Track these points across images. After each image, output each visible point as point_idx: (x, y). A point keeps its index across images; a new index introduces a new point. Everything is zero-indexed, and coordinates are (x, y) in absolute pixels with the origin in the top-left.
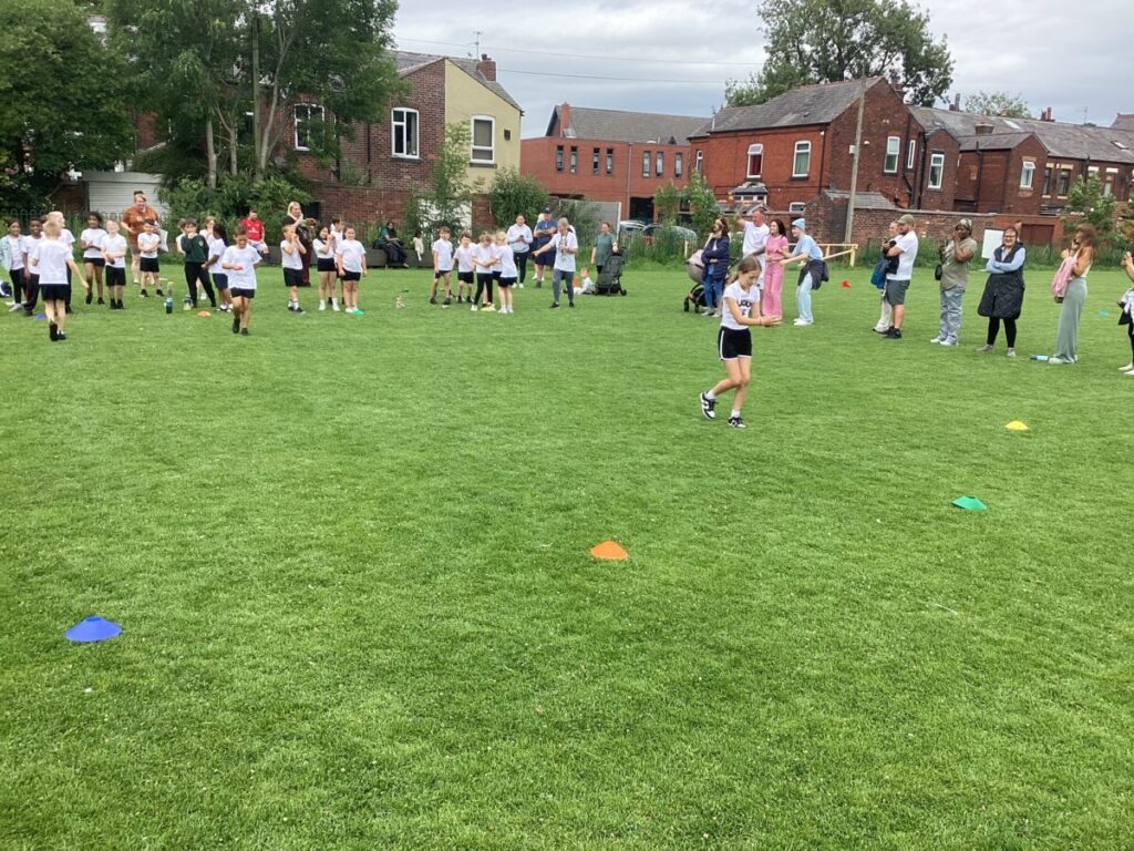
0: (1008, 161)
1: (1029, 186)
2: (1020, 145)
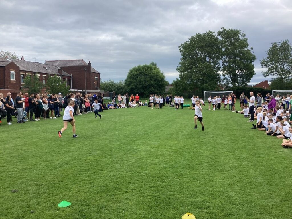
0: (4, 71)
1: (14, 80)
2: (8, 65)
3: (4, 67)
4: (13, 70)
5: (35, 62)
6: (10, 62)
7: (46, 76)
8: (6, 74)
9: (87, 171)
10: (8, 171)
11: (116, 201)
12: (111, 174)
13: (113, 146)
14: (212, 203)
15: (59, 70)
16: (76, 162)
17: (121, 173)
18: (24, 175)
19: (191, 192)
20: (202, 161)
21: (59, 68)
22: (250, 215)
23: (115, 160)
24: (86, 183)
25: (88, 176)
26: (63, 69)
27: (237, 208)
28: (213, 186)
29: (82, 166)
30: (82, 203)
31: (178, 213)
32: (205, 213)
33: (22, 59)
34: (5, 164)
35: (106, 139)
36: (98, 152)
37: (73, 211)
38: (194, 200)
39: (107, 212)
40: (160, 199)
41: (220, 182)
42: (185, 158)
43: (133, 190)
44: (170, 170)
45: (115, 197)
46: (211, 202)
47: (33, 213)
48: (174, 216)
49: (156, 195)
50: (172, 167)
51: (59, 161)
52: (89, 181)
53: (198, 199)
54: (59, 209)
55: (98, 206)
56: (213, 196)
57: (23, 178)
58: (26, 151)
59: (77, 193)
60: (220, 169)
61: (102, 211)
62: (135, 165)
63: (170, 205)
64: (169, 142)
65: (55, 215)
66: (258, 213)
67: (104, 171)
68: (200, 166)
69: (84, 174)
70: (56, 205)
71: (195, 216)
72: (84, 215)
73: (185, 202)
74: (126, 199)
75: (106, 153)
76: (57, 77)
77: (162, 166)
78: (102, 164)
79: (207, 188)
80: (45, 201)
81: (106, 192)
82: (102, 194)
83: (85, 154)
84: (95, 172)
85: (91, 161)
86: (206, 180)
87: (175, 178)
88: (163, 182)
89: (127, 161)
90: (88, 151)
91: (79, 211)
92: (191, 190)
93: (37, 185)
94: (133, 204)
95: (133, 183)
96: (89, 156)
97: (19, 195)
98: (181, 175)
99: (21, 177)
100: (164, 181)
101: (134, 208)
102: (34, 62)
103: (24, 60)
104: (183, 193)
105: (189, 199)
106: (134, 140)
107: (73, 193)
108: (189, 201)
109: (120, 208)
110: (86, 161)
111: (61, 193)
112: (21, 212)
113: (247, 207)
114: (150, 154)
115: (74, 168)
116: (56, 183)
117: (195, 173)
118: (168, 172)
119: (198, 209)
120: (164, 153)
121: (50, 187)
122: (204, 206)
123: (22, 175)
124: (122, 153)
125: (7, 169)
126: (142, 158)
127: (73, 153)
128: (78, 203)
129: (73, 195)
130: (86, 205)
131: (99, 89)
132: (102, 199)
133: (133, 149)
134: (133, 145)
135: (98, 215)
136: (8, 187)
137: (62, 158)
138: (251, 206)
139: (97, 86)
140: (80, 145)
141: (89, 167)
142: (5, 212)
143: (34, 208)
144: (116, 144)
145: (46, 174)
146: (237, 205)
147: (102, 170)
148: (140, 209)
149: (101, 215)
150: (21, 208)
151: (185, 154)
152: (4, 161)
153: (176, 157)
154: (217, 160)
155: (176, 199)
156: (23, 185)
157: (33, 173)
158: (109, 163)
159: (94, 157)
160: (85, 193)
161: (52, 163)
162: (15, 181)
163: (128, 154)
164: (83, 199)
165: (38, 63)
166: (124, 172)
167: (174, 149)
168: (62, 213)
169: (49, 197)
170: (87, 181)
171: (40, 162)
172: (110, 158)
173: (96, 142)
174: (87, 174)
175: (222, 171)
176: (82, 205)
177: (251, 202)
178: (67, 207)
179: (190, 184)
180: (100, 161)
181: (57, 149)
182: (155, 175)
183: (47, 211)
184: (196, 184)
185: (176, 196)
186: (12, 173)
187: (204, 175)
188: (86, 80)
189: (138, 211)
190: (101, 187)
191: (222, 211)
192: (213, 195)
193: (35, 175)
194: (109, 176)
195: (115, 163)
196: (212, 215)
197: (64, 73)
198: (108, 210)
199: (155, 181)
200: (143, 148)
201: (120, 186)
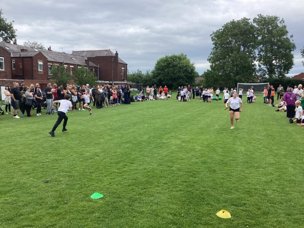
0: (32, 61)
1: (42, 70)
2: (36, 55)
3: (31, 57)
4: (40, 60)
5: (63, 53)
6: (38, 52)
7: (73, 67)
8: (34, 64)
9: (117, 163)
10: (40, 162)
11: (147, 194)
12: (141, 167)
13: (142, 139)
14: (248, 200)
15: (86, 60)
16: (105, 154)
17: (151, 167)
18: (56, 166)
19: (226, 189)
20: (236, 157)
21: (86, 59)
22: (289, 215)
23: (144, 153)
24: (117, 175)
25: (119, 169)
26: (90, 59)
27: (275, 206)
28: (248, 184)
29: (112, 158)
30: (114, 195)
31: (212, 209)
32: (240, 211)
33: (49, 49)
34: (37, 155)
35: (134, 132)
36: (127, 145)
37: (106, 203)
38: (229, 196)
39: (139, 205)
40: (193, 194)
41: (256, 179)
42: (218, 153)
43: (164, 184)
44: (203, 165)
45: (147, 190)
46: (246, 199)
47: (66, 203)
48: (209, 212)
49: (189, 190)
50: (204, 163)
51: (89, 153)
52: (120, 173)
53: (233, 196)
54: (91, 201)
55: (130, 198)
56: (249, 194)
57: (55, 169)
58: (57, 143)
59: (108, 185)
60: (256, 165)
61: (135, 204)
62: (166, 159)
63: (203, 201)
64: (200, 136)
65: (88, 206)
66: (299, 213)
67: (135, 164)
68: (234, 162)
69: (114, 166)
70: (88, 196)
71: (230, 213)
72: (117, 208)
73: (219, 198)
74: (158, 193)
75: (136, 147)
76: (85, 68)
77: (193, 160)
78: (132, 157)
79: (242, 185)
80: (77, 192)
81: (138, 185)
82: (134, 187)
83: (115, 146)
84: (126, 165)
85: (121, 154)
86: (241, 176)
87: (208, 174)
88: (195, 178)
89: (157, 155)
90: (118, 143)
91: (112, 204)
92: (225, 187)
93: (69, 176)
94: (166, 199)
95: (164, 177)
96: (119, 148)
97: (51, 185)
98: (214, 171)
99: (53, 168)
100: (196, 176)
101: (166, 202)
102: (61, 53)
103: (51, 50)
104: (217, 189)
105: (224, 196)
106: (164, 133)
107: (105, 185)
108: (224, 198)
109: (153, 201)
110: (116, 154)
111: (93, 185)
112: (55, 202)
113: (286, 206)
114: (180, 148)
115: (104, 160)
116: (87, 175)
117: (229, 169)
118: (200, 167)
119: (233, 207)
120: (196, 147)
121: (82, 178)
122: (240, 203)
123: (54, 166)
124: (152, 147)
125: (39, 159)
126: (172, 153)
127: (103, 145)
128: (110, 195)
129: (105, 187)
130: (118, 198)
131: (126, 80)
132: (134, 192)
133: (163, 143)
134: (163, 139)
135: (131, 208)
136: (41, 178)
137: (92, 150)
138: (291, 205)
139: (124, 78)
140: (109, 138)
141: (120, 160)
142: (40, 201)
143: (67, 199)
144: (145, 137)
145: (77, 165)
146: (275, 204)
147: (132, 163)
148: (173, 204)
149: (134, 207)
150: (55, 198)
151: (218, 149)
152: (36, 152)
153: (208, 152)
154: (253, 156)
155: (209, 195)
156: (56, 176)
157: (64, 164)
158: (139, 156)
159: (123, 150)
160: (117, 185)
161: (83, 154)
162: (48, 172)
163: (158, 148)
164: (115, 191)
165: (65, 53)
166: (155, 166)
167: (206, 143)
168: (95, 205)
169: (82, 189)
170: (118, 173)
171: (71, 154)
172: (140, 151)
173: (125, 135)
174: (118, 167)
175: (258, 167)
176: (115, 197)
177: (290, 201)
178: (100, 199)
179: (224, 181)
180: (129, 154)
181: (87, 141)
182: (187, 170)
183: (80, 202)
184: (231, 181)
185: (209, 192)
186: (44, 163)
187: (239, 172)
188: (113, 71)
189: (171, 206)
190: (132, 180)
191: (259, 209)
192: (249, 192)
193: (66, 166)
194: (140, 169)
195: (145, 157)
196: (249, 213)
197: (91, 64)
198: (141, 203)
199: (187, 175)
200: (173, 142)
201: (151, 180)
